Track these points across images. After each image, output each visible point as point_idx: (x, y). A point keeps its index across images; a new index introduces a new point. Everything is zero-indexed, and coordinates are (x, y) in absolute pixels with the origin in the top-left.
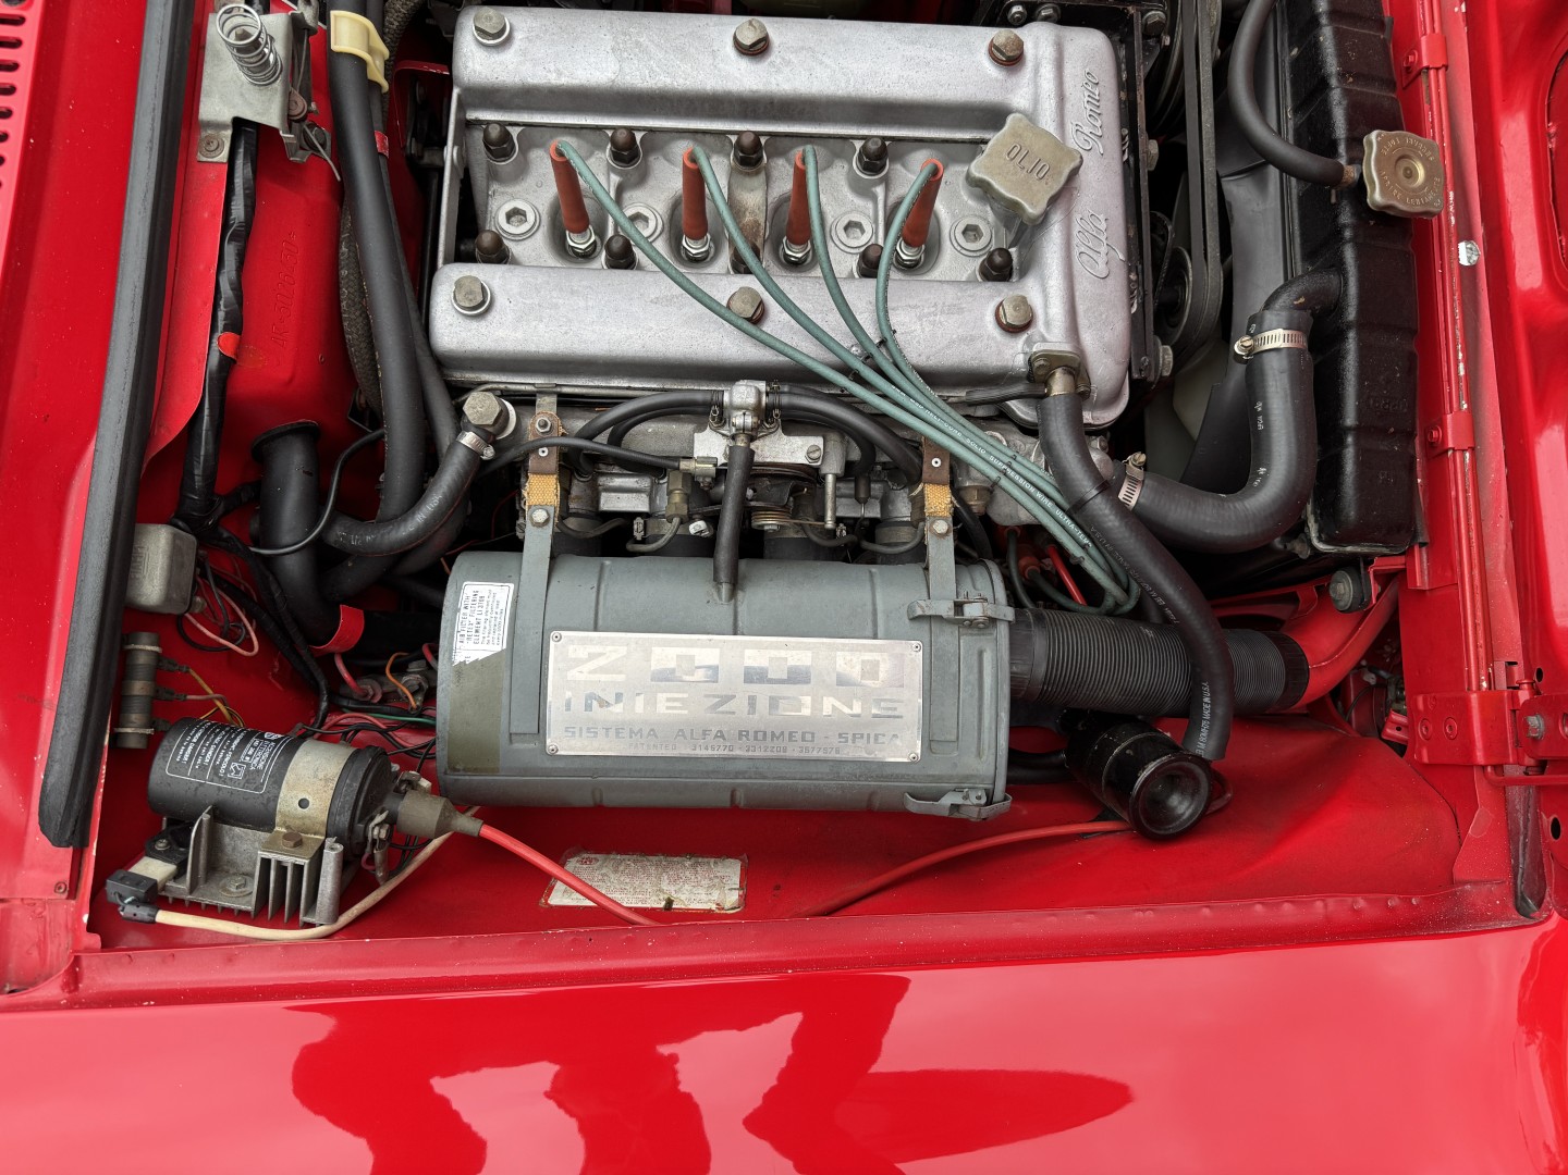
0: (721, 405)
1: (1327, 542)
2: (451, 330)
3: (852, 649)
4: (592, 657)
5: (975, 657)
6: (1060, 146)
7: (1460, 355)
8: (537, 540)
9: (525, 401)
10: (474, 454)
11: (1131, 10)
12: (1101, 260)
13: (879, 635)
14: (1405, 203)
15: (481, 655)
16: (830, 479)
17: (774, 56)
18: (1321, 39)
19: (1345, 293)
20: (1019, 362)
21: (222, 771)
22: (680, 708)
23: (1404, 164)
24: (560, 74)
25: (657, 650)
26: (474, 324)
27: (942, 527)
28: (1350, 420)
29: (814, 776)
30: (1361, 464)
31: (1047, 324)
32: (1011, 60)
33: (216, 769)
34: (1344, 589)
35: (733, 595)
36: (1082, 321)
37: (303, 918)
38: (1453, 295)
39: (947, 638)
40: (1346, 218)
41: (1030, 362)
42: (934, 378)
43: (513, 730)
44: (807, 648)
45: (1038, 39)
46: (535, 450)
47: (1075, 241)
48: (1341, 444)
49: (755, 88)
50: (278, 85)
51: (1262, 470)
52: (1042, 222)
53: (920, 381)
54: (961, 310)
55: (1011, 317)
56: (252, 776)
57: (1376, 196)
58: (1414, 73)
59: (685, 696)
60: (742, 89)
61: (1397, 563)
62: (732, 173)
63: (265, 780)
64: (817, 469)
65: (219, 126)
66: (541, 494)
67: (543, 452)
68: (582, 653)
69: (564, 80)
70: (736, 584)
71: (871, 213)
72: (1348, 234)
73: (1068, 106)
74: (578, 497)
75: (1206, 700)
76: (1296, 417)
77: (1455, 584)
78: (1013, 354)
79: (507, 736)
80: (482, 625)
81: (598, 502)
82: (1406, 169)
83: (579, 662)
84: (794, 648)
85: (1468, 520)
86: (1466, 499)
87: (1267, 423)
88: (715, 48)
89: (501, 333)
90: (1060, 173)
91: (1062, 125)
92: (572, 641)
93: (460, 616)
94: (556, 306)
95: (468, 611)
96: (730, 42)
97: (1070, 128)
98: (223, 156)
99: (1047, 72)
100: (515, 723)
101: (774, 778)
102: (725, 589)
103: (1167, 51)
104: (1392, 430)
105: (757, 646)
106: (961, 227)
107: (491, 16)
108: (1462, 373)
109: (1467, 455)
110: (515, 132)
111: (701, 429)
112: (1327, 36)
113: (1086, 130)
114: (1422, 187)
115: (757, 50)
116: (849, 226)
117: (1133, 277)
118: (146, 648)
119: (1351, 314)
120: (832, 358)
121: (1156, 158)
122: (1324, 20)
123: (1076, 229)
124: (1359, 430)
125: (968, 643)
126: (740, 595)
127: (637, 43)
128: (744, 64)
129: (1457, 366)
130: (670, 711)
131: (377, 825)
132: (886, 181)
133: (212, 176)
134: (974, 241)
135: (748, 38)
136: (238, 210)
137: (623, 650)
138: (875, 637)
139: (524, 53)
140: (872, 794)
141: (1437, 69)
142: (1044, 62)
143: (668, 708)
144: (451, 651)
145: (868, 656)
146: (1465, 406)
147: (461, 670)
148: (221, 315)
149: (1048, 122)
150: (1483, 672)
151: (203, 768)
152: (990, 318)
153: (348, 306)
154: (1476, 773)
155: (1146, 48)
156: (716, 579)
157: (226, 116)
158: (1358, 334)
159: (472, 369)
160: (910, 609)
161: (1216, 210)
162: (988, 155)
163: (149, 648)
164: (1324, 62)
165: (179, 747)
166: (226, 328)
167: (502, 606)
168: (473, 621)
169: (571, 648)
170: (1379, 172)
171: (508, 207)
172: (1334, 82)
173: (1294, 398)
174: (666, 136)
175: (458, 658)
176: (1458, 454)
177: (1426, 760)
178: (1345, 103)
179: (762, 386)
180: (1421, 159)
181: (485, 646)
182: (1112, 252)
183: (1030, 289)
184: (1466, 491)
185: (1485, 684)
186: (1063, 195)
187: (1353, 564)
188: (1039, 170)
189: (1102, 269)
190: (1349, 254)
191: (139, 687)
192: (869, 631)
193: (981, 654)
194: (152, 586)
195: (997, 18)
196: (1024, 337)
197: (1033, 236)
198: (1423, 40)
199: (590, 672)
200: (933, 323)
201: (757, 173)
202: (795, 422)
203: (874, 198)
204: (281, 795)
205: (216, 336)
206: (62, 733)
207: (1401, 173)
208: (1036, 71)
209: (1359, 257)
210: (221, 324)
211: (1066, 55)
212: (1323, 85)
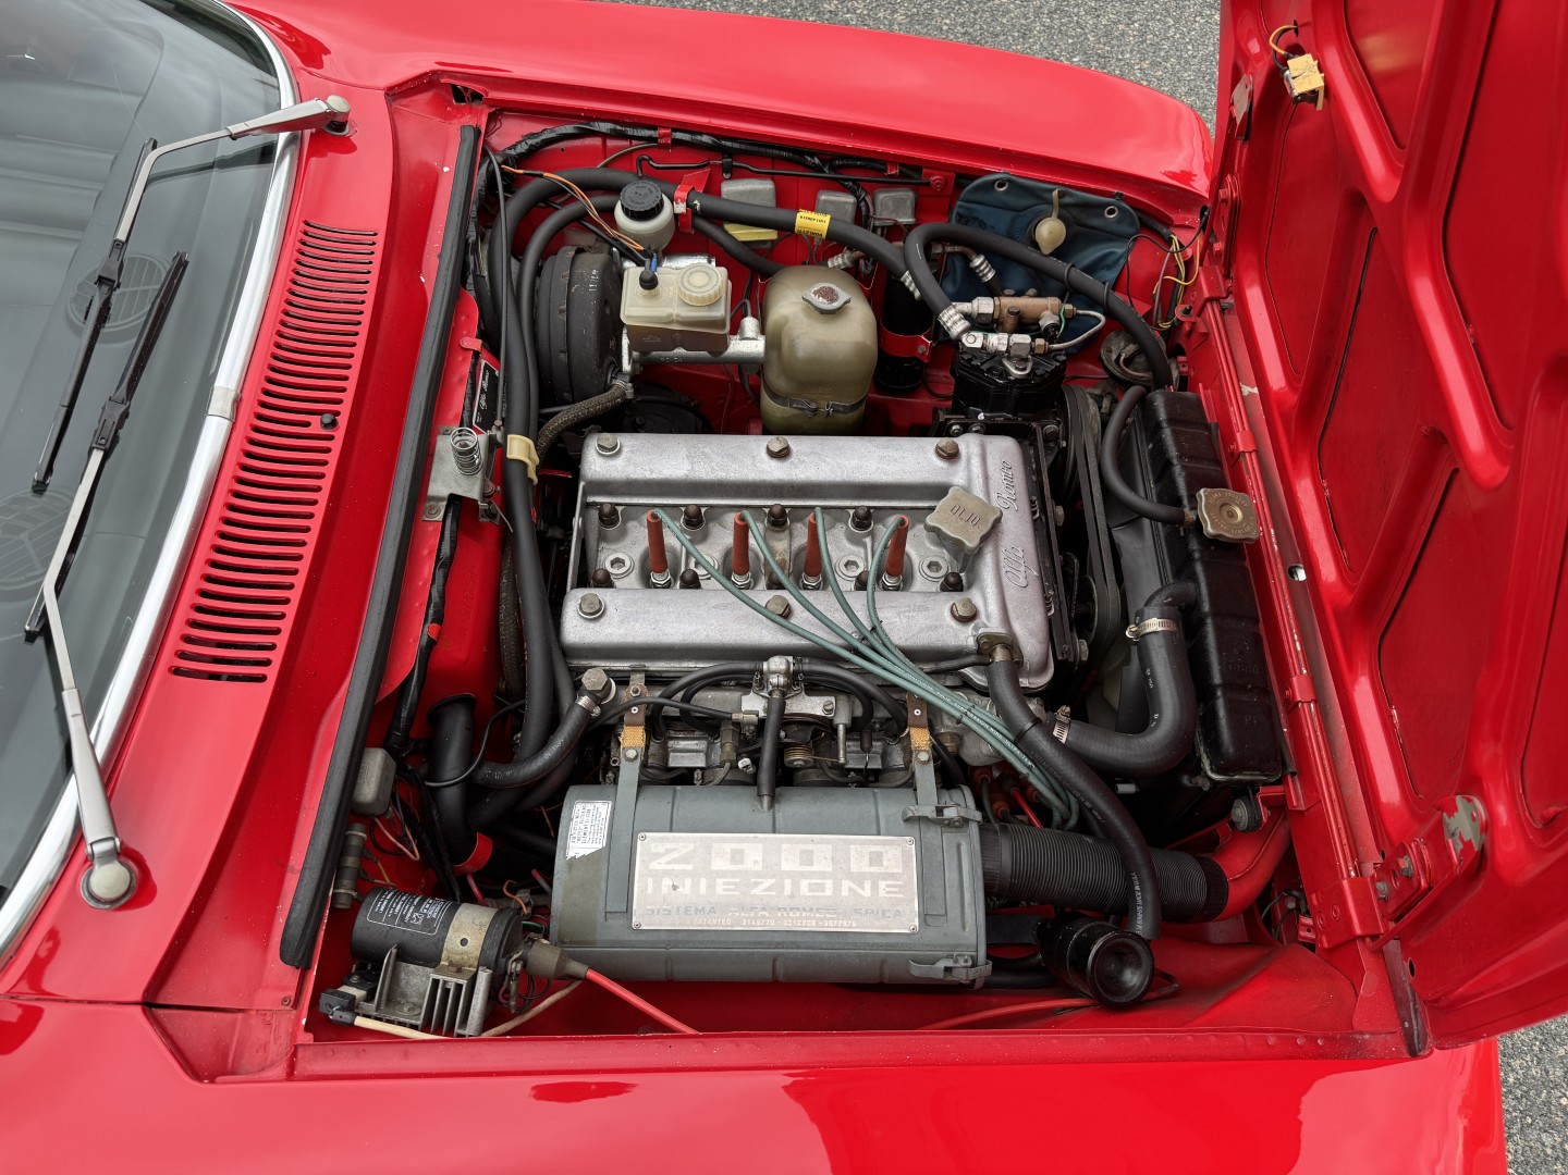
0: (762, 672)
1: (1218, 772)
2: (576, 629)
3: (862, 843)
4: (668, 851)
5: (955, 849)
6: (987, 506)
7: (1296, 637)
8: (629, 773)
9: (623, 681)
10: (587, 712)
11: (1034, 425)
12: (1022, 576)
13: (882, 832)
14: (1230, 533)
15: (587, 852)
16: (841, 728)
17: (793, 458)
18: (1164, 436)
19: (1200, 594)
20: (971, 643)
21: (407, 918)
22: (734, 890)
23: (1225, 509)
24: (652, 471)
25: (715, 845)
26: (592, 625)
27: (924, 757)
28: (1217, 679)
29: (837, 947)
30: (1229, 710)
31: (988, 617)
32: (951, 456)
33: (403, 917)
34: (1241, 813)
35: (772, 805)
36: (1012, 615)
37: (457, 1030)
38: (1284, 596)
39: (933, 834)
40: (1194, 545)
41: (977, 641)
42: (914, 655)
43: (609, 909)
44: (828, 842)
45: (969, 444)
46: (628, 709)
47: (1002, 564)
48: (1214, 696)
49: (781, 477)
50: (479, 475)
51: (1156, 716)
52: (978, 553)
53: (901, 656)
54: (926, 609)
55: (962, 611)
56: (428, 923)
57: (1209, 529)
58: (1236, 456)
59: (738, 880)
60: (772, 478)
61: (1277, 790)
62: (766, 529)
63: (437, 926)
64: (831, 721)
65: (439, 499)
66: (632, 739)
67: (635, 710)
68: (661, 849)
69: (655, 476)
70: (774, 800)
71: (863, 555)
72: (1197, 555)
73: (991, 482)
74: (654, 755)
75: (1137, 888)
76: (1175, 678)
77: (1320, 801)
78: (965, 637)
79: (603, 914)
80: (589, 829)
81: (667, 760)
82: (1228, 512)
83: (658, 856)
84: (819, 843)
85: (1320, 751)
86: (1316, 736)
87: (1155, 683)
88: (755, 455)
89: (610, 630)
90: (987, 522)
91: (988, 494)
92: (653, 840)
93: (572, 825)
94: (648, 612)
95: (579, 820)
96: (764, 451)
97: (994, 496)
98: (440, 517)
99: (976, 463)
100: (609, 903)
101: (806, 948)
102: (766, 800)
103: (1065, 450)
104: (1249, 686)
105: (790, 841)
106: (926, 563)
107: (608, 438)
108: (1299, 649)
109: (1312, 705)
110: (620, 509)
111: (748, 693)
112: (1167, 434)
113: (1003, 495)
114: (1241, 523)
115: (782, 454)
116: (848, 564)
117: (1051, 592)
118: (358, 834)
119: (1206, 607)
120: (841, 642)
121: (1063, 518)
122: (1164, 425)
123: (1002, 556)
124: (1224, 686)
125: (949, 838)
126: (777, 806)
127: (703, 452)
128: (774, 463)
129: (1295, 645)
130: (726, 893)
131: (515, 960)
132: (873, 535)
133: (431, 528)
134: (938, 571)
135: (776, 447)
136: (446, 549)
137: (691, 846)
138: (879, 834)
139: (629, 460)
140: (883, 962)
141: (1250, 453)
142: (973, 457)
143: (725, 890)
144: (565, 848)
145: (874, 848)
146: (1305, 671)
147: (573, 862)
148: (431, 612)
149: (978, 491)
150: (1350, 864)
151: (394, 916)
152: (947, 613)
153: (505, 616)
154: (1359, 945)
155: (1047, 448)
156: (760, 796)
157: (445, 493)
158: (1213, 619)
159: (586, 658)
160: (904, 813)
161: (1109, 549)
162: (938, 514)
163: (361, 834)
164: (1167, 450)
165: (377, 902)
166: (432, 622)
167: (603, 816)
168: (582, 826)
169: (653, 845)
170: (1209, 516)
171: (612, 557)
172: (1175, 461)
173: (1171, 665)
174: (718, 510)
175: (570, 854)
176: (1304, 704)
177: (1326, 945)
178: (1184, 474)
179: (790, 659)
180: (1238, 505)
181: (590, 845)
182: (1029, 571)
183: (975, 596)
184: (1315, 732)
185: (1353, 874)
186: (992, 533)
187: (1244, 791)
188: (973, 520)
189: (1022, 582)
190: (1199, 568)
191: (351, 861)
192: (874, 830)
193: (959, 846)
194: (369, 788)
195: (942, 431)
196: (973, 625)
197: (974, 562)
198: (1238, 435)
199: (667, 863)
200: (908, 617)
201: (783, 531)
202: (814, 686)
203: (865, 546)
204: (448, 936)
205: (427, 625)
206: (305, 882)
207: (1225, 514)
208: (969, 461)
209: (1205, 570)
210: (430, 619)
211: (988, 452)
212: (1168, 464)
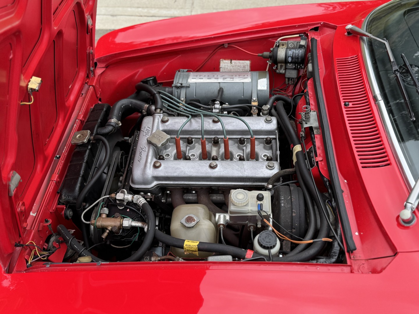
7: (74, 127)
12: (146, 129)
18: (83, 171)
27: (183, 99)
31: (159, 119)
54: (175, 122)
73: (146, 155)
88: (221, 166)
95: (265, 84)
99: (149, 160)
105: (216, 81)
108: (75, 125)
109: (80, 114)
117: (135, 148)
123: (150, 133)
126: (219, 89)
129: (76, 126)
138: (196, 83)
144: (267, 80)
146: (77, 120)
147: (265, 78)
162: (166, 138)
167: (259, 85)
169: (247, 80)
170: (87, 134)
176: (82, 114)
178: (85, 156)
181: (261, 80)
184: (83, 109)
208: (151, 163)
